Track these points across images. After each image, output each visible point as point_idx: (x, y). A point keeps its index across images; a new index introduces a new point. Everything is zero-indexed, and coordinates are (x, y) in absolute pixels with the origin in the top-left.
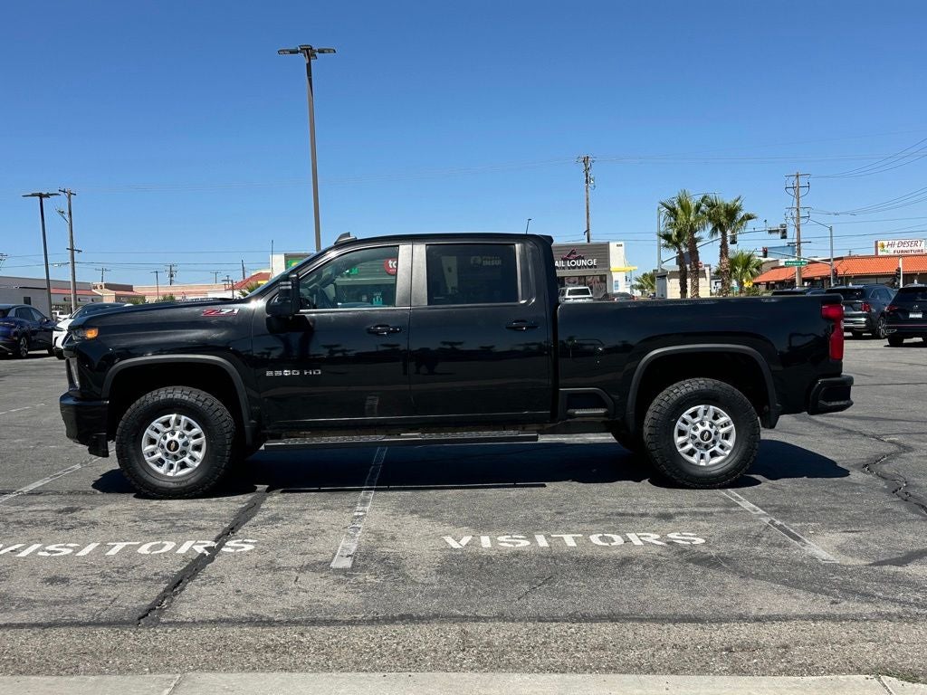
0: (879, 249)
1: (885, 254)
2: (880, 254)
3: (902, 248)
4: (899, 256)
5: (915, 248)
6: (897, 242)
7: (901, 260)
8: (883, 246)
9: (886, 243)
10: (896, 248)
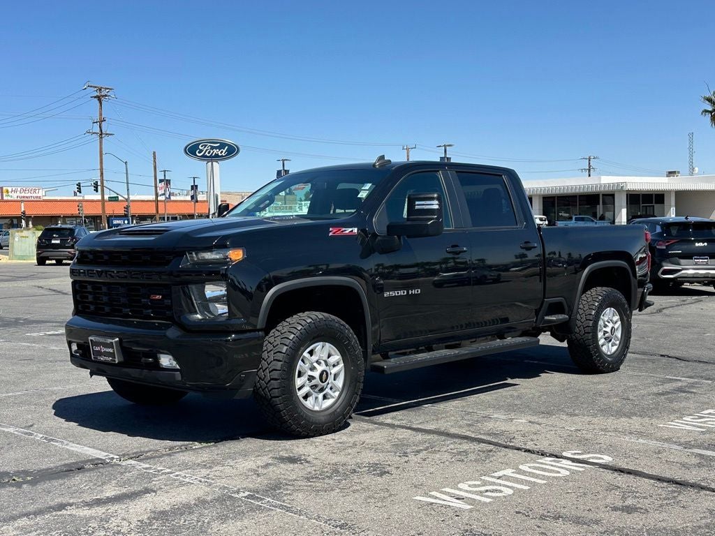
0: (4, 194)
1: (9, 198)
2: (5, 198)
3: (23, 194)
4: (22, 201)
5: (34, 195)
6: (19, 189)
7: (23, 204)
8: (7, 191)
9: (10, 189)
10: (18, 194)
